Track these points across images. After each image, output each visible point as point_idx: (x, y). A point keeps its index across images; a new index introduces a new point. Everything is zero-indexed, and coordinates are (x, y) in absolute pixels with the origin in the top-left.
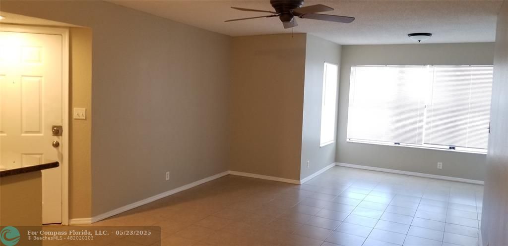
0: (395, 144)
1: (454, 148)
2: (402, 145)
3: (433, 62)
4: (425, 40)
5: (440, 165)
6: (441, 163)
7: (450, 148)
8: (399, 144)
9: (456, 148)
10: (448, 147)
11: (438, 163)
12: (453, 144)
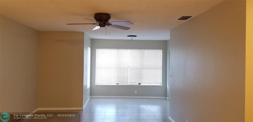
0: (117, 84)
1: (140, 84)
2: (120, 84)
3: (131, 48)
4: (134, 38)
5: (136, 92)
6: (136, 91)
7: (139, 84)
8: (118, 84)
9: (141, 84)
10: (138, 84)
11: (135, 91)
12: (139, 82)
